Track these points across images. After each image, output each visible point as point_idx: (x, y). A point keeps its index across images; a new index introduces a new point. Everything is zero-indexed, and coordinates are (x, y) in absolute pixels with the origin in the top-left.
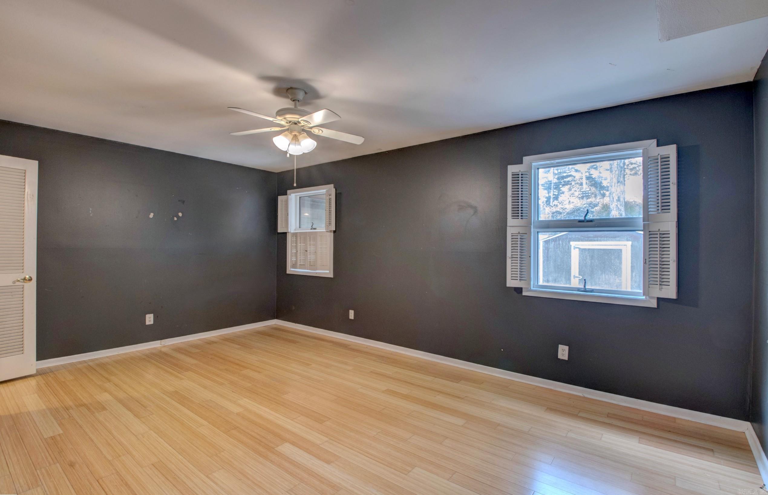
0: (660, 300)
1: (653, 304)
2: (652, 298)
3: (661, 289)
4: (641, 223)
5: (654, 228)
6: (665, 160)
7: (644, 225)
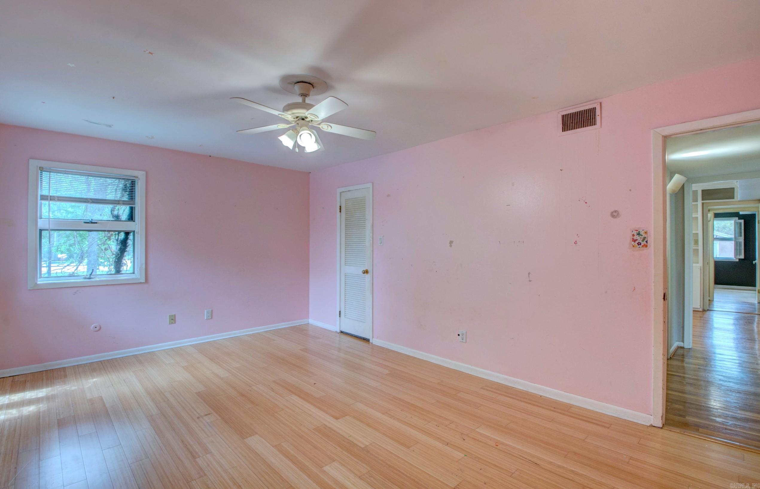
0: (739, 259)
1: (738, 260)
2: (737, 259)
3: (739, 256)
4: (734, 239)
5: (738, 241)
6: (741, 223)
7: (735, 240)
